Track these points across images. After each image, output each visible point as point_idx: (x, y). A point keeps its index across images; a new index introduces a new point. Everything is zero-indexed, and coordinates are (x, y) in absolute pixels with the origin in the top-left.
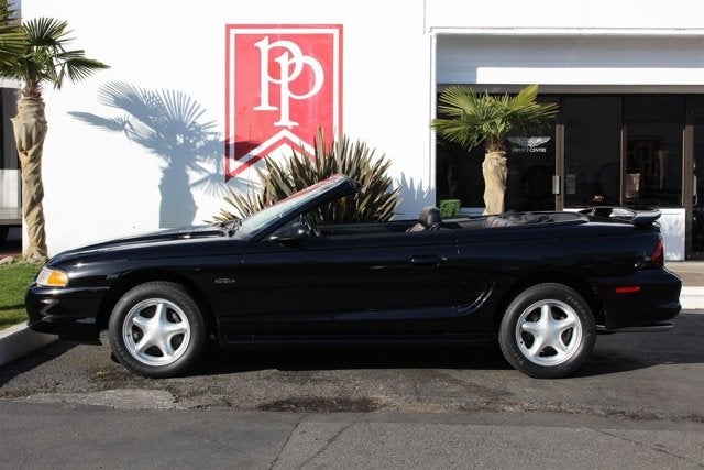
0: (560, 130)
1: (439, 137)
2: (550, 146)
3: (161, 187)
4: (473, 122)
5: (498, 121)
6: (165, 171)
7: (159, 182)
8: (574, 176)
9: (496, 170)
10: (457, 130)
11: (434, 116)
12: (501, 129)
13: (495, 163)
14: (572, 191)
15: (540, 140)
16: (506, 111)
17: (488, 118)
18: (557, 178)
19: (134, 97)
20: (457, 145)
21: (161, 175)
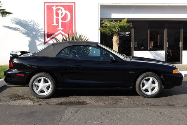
0: (133, 30)
1: (101, 32)
2: (130, 34)
3: (29, 46)
4: (110, 28)
5: (117, 28)
6: (30, 42)
7: (28, 44)
8: (136, 42)
9: (116, 41)
10: (106, 30)
11: (100, 27)
12: (117, 30)
13: (116, 39)
14: (136, 46)
15: (127, 33)
16: (119, 25)
17: (114, 27)
18: (132, 43)
19: (20, 21)
20: (106, 34)
21: (29, 43)
